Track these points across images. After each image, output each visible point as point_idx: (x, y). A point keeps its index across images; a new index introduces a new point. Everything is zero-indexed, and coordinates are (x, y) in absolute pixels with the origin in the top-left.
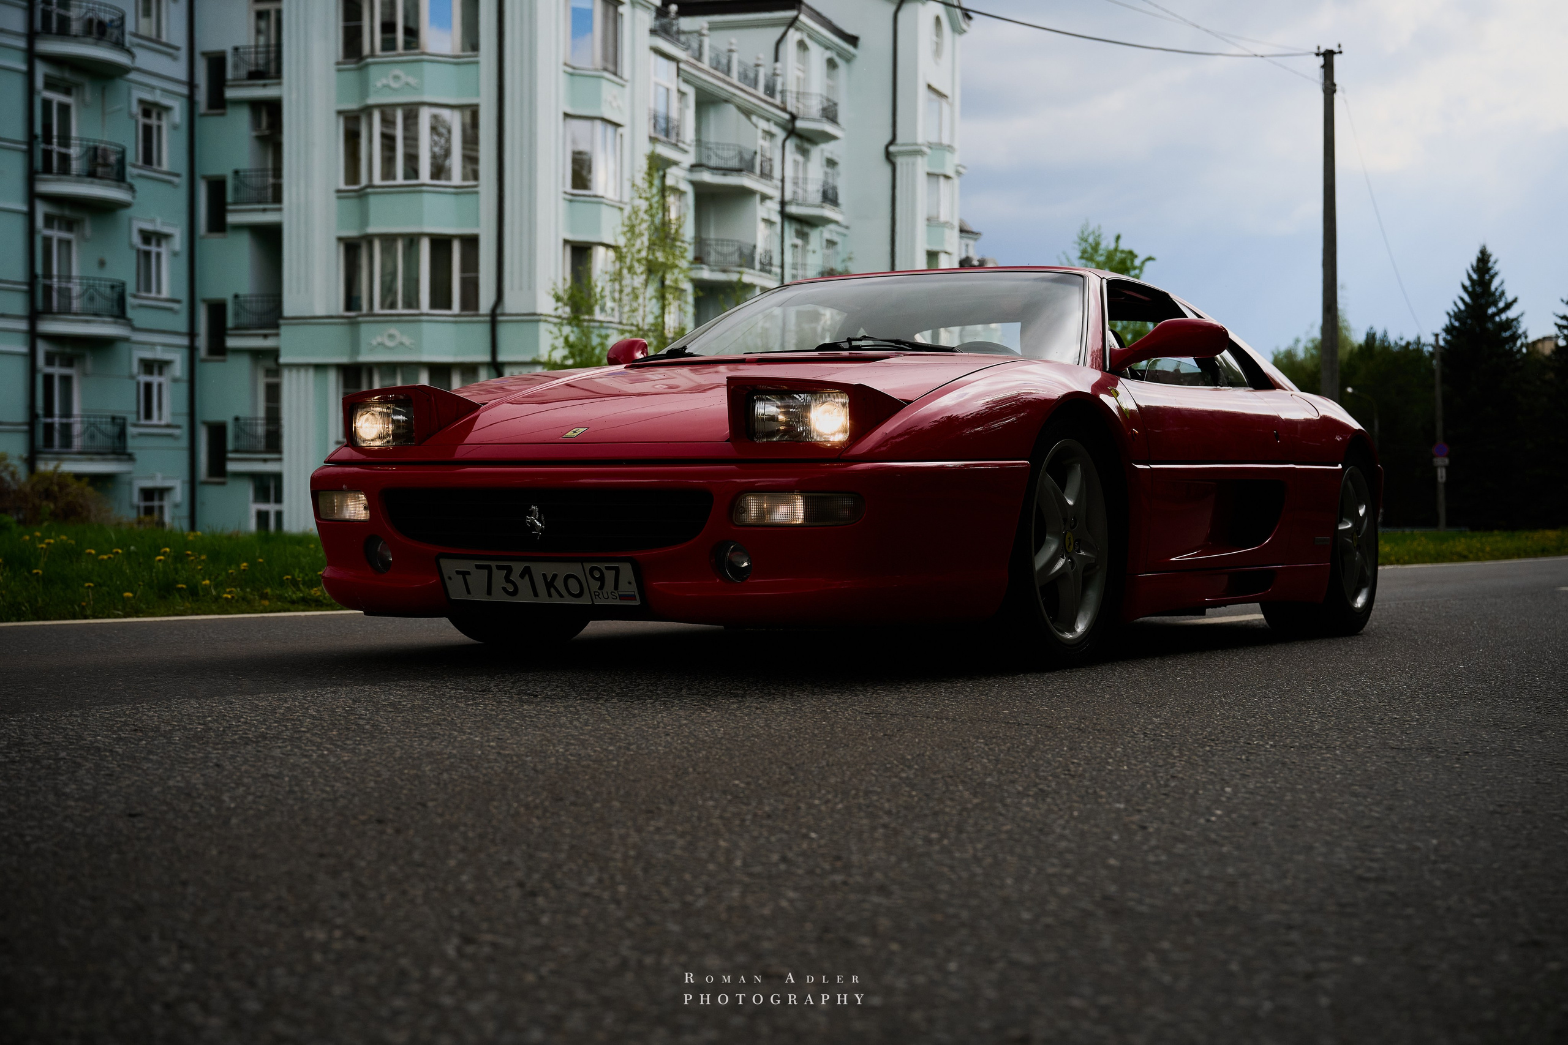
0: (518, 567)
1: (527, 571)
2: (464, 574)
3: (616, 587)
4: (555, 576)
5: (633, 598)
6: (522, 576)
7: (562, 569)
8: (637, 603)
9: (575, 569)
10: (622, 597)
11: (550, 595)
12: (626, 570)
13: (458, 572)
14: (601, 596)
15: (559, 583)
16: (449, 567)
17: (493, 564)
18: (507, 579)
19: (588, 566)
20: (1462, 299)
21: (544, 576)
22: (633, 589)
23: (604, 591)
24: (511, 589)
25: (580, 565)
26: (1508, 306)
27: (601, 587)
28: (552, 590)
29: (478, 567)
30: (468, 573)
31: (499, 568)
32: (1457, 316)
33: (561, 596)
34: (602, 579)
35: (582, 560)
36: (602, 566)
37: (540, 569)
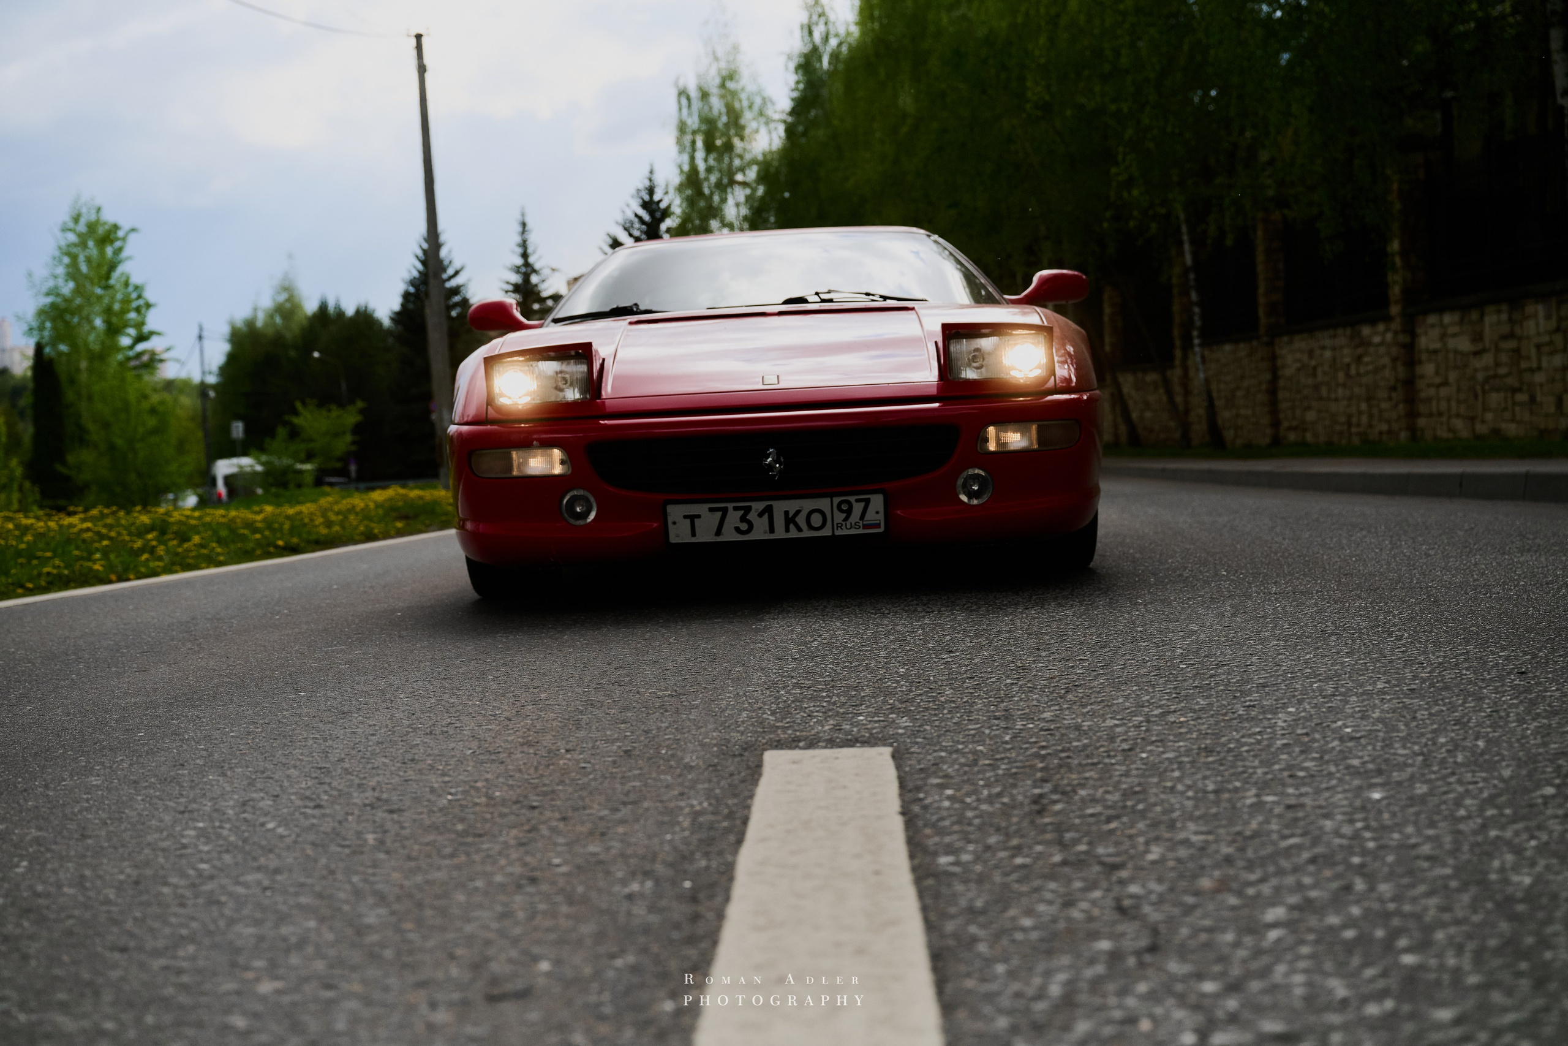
0: (758, 506)
1: (769, 510)
2: (692, 518)
3: (862, 517)
4: (798, 512)
5: (878, 526)
6: (761, 515)
7: (808, 505)
8: (881, 530)
9: (824, 504)
10: (865, 527)
12: (877, 501)
13: (685, 517)
14: (844, 527)
15: (801, 520)
16: (676, 513)
17: (730, 506)
18: (743, 519)
19: (836, 500)
20: (415, 267)
21: (786, 513)
22: (881, 517)
23: (848, 523)
24: (744, 527)
25: (829, 500)
26: (457, 273)
27: (846, 519)
28: (792, 526)
29: (711, 510)
30: (699, 516)
31: (736, 509)
32: (412, 283)
33: (800, 530)
34: (849, 512)
35: (831, 496)
36: (852, 499)
37: (780, 507)
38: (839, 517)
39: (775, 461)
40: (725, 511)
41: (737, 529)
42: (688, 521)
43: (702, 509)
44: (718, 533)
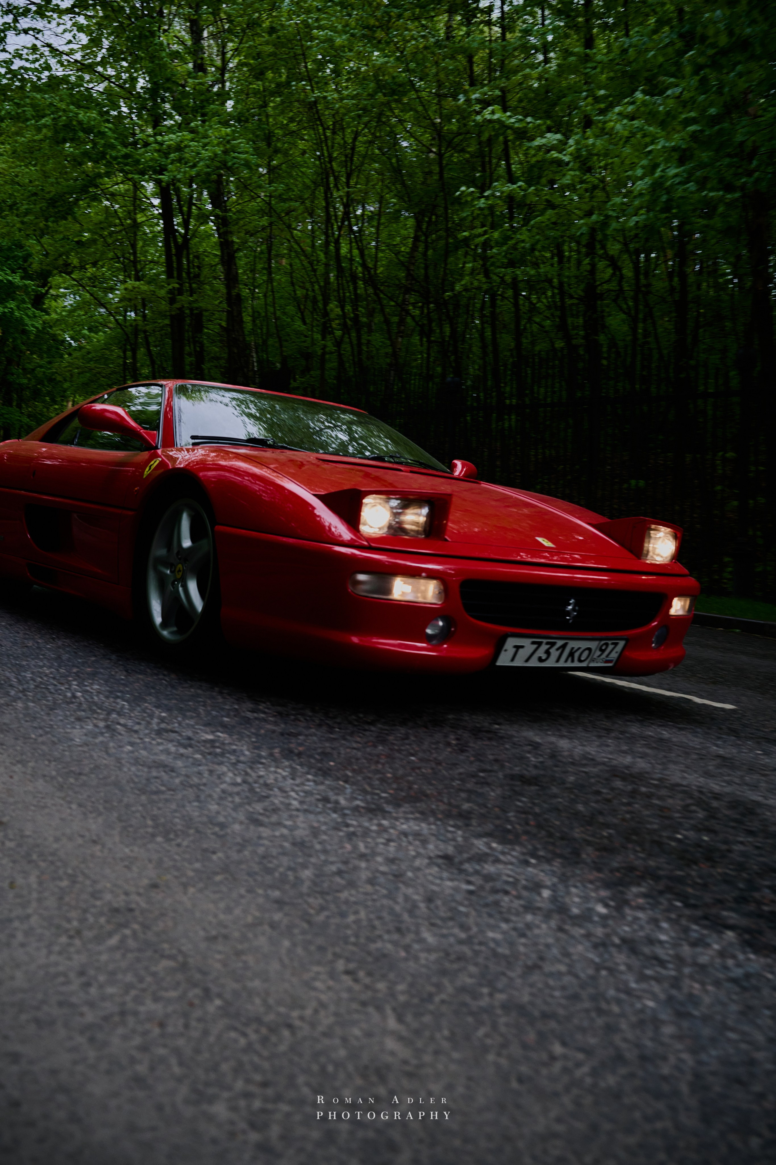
0: (560, 643)
1: (564, 646)
2: (518, 648)
3: (607, 656)
4: (579, 648)
6: (558, 649)
11: (566, 661)
15: (577, 655)
16: (511, 643)
17: (545, 641)
24: (544, 657)
27: (599, 656)
28: (570, 659)
29: (533, 643)
30: (522, 647)
31: (547, 643)
33: (573, 661)
34: (603, 651)
35: (600, 640)
38: (598, 653)
39: (574, 610)
40: (540, 644)
41: (540, 660)
42: (514, 650)
43: (526, 642)
44: (527, 661)
